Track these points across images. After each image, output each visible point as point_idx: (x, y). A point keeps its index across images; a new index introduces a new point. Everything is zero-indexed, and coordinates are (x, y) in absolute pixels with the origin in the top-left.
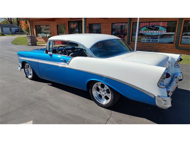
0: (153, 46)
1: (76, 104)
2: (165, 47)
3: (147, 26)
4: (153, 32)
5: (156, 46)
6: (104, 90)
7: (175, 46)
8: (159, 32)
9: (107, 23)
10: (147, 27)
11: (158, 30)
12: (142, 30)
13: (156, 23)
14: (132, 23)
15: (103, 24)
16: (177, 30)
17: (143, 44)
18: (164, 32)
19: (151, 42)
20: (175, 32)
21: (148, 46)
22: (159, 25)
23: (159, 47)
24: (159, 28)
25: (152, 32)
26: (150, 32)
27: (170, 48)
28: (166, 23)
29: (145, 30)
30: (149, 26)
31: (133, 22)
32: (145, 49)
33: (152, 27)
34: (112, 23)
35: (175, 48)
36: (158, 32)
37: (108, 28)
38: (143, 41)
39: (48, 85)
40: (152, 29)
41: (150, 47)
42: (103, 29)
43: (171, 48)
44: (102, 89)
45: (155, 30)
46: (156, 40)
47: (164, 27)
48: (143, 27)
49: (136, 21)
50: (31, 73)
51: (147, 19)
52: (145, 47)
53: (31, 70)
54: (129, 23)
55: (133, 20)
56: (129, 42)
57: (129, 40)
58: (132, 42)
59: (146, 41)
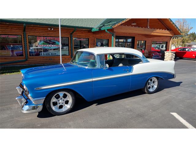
0: (53, 59)
3: (44, 40)
5: (57, 59)
10: (44, 42)
11: (55, 44)
12: (40, 44)
13: (52, 38)
14: (27, 36)
17: (43, 58)
19: (50, 55)
21: (49, 59)
22: (55, 40)
24: (55, 42)
25: (50, 46)
26: (48, 46)
30: (46, 41)
33: (49, 41)
36: (55, 46)
38: (42, 55)
40: (49, 44)
41: (51, 60)
45: (53, 44)
49: (32, 34)
50: (63, 105)
51: (44, 34)
52: (47, 61)
53: (64, 100)
54: (24, 36)
55: (29, 33)
56: (28, 57)
57: (28, 55)
58: (30, 57)
59: (45, 55)
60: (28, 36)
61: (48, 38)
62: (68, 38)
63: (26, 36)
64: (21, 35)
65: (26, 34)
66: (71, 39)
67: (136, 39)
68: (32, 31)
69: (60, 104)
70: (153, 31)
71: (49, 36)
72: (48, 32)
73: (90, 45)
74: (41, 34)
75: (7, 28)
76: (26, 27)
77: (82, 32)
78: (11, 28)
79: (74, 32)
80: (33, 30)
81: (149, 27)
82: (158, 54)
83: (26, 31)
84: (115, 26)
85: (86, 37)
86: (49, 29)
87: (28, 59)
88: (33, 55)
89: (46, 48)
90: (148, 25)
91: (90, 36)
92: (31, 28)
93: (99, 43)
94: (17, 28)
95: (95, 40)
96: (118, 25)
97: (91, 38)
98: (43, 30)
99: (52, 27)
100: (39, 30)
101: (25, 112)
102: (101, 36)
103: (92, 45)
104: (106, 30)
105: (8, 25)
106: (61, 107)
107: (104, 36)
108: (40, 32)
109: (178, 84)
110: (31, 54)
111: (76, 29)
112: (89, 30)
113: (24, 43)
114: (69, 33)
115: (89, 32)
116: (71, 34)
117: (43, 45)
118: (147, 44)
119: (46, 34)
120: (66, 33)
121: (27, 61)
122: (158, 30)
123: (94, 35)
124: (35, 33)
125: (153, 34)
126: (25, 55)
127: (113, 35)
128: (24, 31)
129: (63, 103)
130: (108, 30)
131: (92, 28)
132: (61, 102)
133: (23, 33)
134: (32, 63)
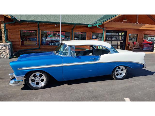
3: (52, 34)
9: (14, 30)
12: (49, 37)
13: (58, 32)
15: (10, 31)
16: (71, 37)
18: (63, 38)
19: (56, 45)
21: (55, 48)
25: (56, 38)
26: (55, 38)
28: (64, 33)
29: (51, 37)
30: (54, 34)
31: (42, 30)
34: (20, 30)
37: (16, 34)
42: (10, 35)
45: (58, 37)
47: (63, 35)
48: (49, 35)
49: (44, 30)
50: (39, 82)
51: (52, 29)
53: (40, 79)
54: (38, 31)
55: (41, 29)
56: (40, 46)
57: (40, 44)
58: (42, 46)
59: (53, 45)
60: (41, 31)
61: (55, 32)
62: (70, 32)
63: (40, 31)
64: (36, 31)
65: (40, 30)
66: (72, 33)
67: (128, 32)
68: (43, 28)
69: (37, 82)
70: (142, 26)
71: (56, 31)
72: (55, 28)
73: (87, 38)
74: (50, 29)
75: (27, 26)
76: (39, 25)
77: (81, 28)
78: (30, 26)
79: (74, 28)
80: (45, 27)
81: (137, 23)
82: (149, 45)
83: (40, 27)
84: (105, 23)
85: (84, 31)
86: (56, 26)
87: (40, 48)
88: (44, 45)
89: (53, 39)
90: (137, 21)
91: (87, 31)
92: (43, 26)
93: (94, 37)
94: (34, 26)
95: (91, 34)
96: (108, 21)
97: (88, 32)
98: (52, 27)
99: (57, 24)
100: (48, 26)
101: (11, 84)
102: (97, 31)
103: (88, 37)
104: (98, 26)
105: (28, 24)
106: (38, 83)
107: (99, 30)
108: (49, 28)
109: (151, 73)
110: (43, 44)
111: (76, 25)
112: (86, 26)
113: (38, 36)
114: (71, 28)
115: (86, 28)
116: (72, 29)
118: (138, 37)
119: (54, 29)
120: (69, 29)
122: (147, 25)
123: (90, 30)
124: (46, 29)
125: (141, 28)
126: (38, 44)
127: (104, 30)
128: (39, 27)
129: (39, 81)
130: (99, 26)
131: (88, 25)
132: (37, 80)
133: (37, 29)
134: (42, 50)
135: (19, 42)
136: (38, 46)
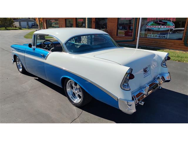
0: (159, 42)
1: (50, 101)
2: (173, 44)
3: (154, 20)
4: (160, 27)
5: (163, 43)
6: (77, 89)
7: (183, 43)
8: (166, 27)
10: (154, 22)
11: (166, 25)
12: (149, 25)
16: (187, 25)
17: (149, 40)
18: (172, 27)
20: (184, 27)
21: (154, 42)
22: (167, 20)
23: (166, 44)
24: (167, 23)
26: (157, 27)
27: (177, 44)
29: (152, 25)
30: (157, 21)
32: (151, 45)
33: (160, 21)
35: (183, 45)
37: (114, 23)
38: (149, 37)
39: (35, 79)
40: (159, 24)
41: (157, 43)
42: (109, 24)
43: (179, 45)
44: (76, 87)
45: (163, 25)
46: (164, 35)
47: (173, 22)
52: (152, 43)
59: (152, 37)
87: (135, 40)
89: (155, 29)
117: (152, 26)
121: (134, 42)
135: (115, 31)
136: (132, 37)
